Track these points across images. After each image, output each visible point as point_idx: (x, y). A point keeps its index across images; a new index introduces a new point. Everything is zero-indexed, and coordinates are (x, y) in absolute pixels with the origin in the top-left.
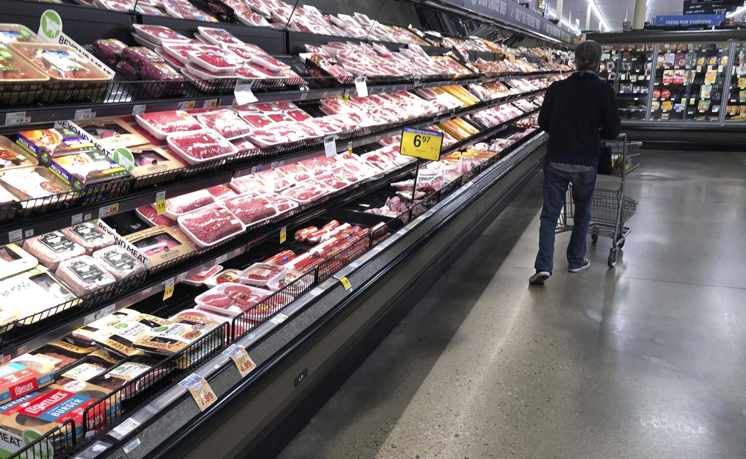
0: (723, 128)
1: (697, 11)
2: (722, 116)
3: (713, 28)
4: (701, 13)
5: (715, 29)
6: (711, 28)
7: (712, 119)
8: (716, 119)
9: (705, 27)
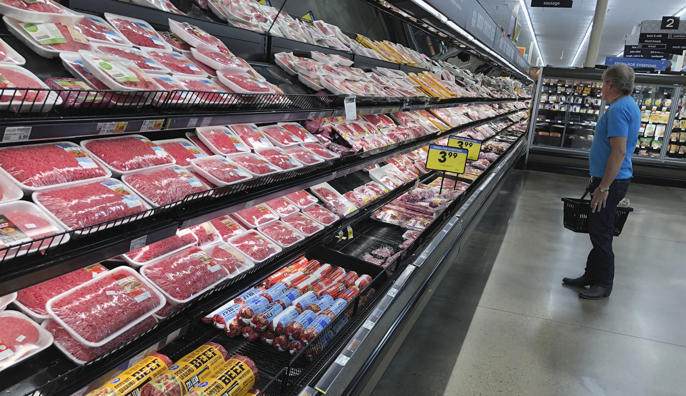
0: (663, 164)
1: (637, 56)
2: (664, 152)
3: (659, 72)
4: (640, 58)
5: (661, 73)
6: (657, 72)
7: (653, 155)
8: (658, 155)
9: (652, 70)
